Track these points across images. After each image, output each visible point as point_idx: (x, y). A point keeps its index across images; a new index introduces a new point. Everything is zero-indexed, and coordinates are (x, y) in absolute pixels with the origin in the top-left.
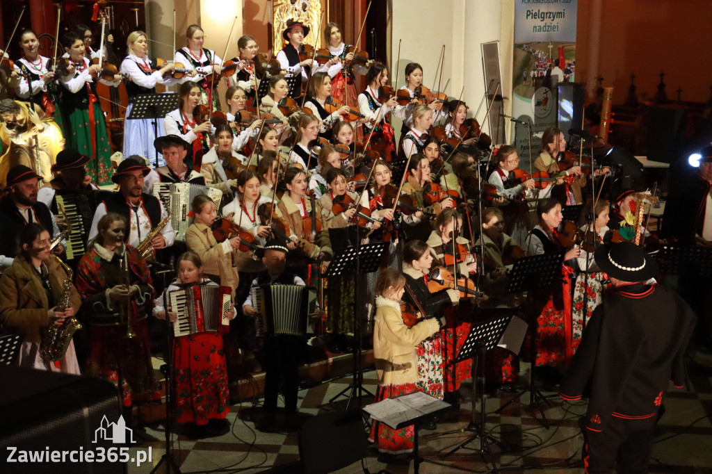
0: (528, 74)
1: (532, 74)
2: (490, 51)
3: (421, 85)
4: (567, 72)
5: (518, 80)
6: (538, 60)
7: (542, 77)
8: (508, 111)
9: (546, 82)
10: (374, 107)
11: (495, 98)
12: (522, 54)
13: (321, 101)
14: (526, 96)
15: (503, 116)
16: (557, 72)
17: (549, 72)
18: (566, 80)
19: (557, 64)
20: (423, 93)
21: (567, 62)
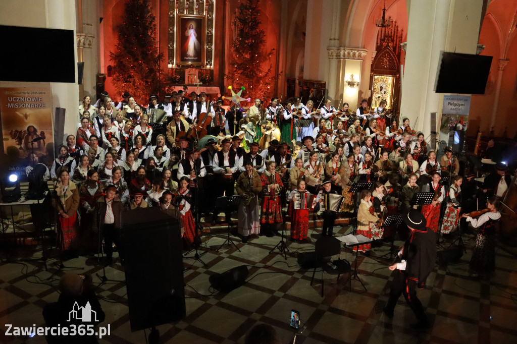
0: (447, 125)
1: (449, 125)
2: (433, 116)
3: (409, 126)
4: (464, 126)
5: (442, 127)
6: (452, 120)
7: (453, 127)
8: (438, 137)
9: (455, 128)
10: (390, 132)
11: (434, 133)
12: (445, 118)
13: (372, 128)
14: (446, 133)
15: (436, 139)
16: (460, 126)
17: (456, 125)
18: (463, 129)
19: (460, 122)
20: (408, 129)
21: (464, 122)
